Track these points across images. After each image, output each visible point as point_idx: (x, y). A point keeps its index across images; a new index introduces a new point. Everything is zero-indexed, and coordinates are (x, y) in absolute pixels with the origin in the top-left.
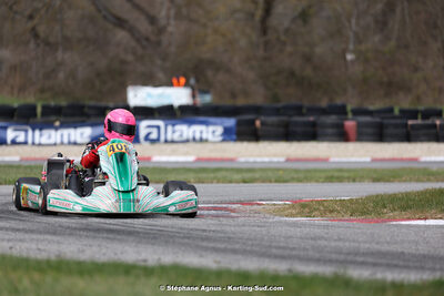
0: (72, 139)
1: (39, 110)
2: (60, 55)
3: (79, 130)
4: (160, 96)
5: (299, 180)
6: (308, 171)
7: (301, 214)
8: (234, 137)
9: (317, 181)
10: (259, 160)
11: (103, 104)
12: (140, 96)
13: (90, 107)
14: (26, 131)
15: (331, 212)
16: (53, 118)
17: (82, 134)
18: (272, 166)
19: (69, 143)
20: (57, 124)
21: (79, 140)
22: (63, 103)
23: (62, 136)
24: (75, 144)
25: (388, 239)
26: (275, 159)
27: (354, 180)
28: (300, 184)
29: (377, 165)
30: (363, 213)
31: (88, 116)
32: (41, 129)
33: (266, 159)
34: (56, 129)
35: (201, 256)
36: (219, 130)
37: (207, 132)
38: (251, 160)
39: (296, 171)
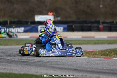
0: (18, 31)
1: (9, 22)
2: (15, 6)
3: (20, 28)
4: (45, 18)
5: (86, 44)
6: (88, 41)
7: (86, 56)
8: (66, 30)
9: (91, 44)
10: (74, 37)
11: (27, 20)
12: (38, 18)
13: (24, 22)
14: (4, 29)
15: (95, 55)
16: (12, 25)
17: (21, 30)
18: (78, 39)
19: (17, 32)
20: (14, 26)
21: (20, 31)
22: (16, 20)
23: (15, 30)
24: (19, 32)
25: (113, 64)
26: (79, 37)
27: (102, 44)
28: (86, 45)
29: (109, 39)
30: (105, 55)
31: (23, 24)
32: (9, 28)
33: (76, 37)
34: (14, 28)
35: (55, 70)
36: (62, 28)
37: (59, 29)
38: (72, 37)
39: (85, 41)
